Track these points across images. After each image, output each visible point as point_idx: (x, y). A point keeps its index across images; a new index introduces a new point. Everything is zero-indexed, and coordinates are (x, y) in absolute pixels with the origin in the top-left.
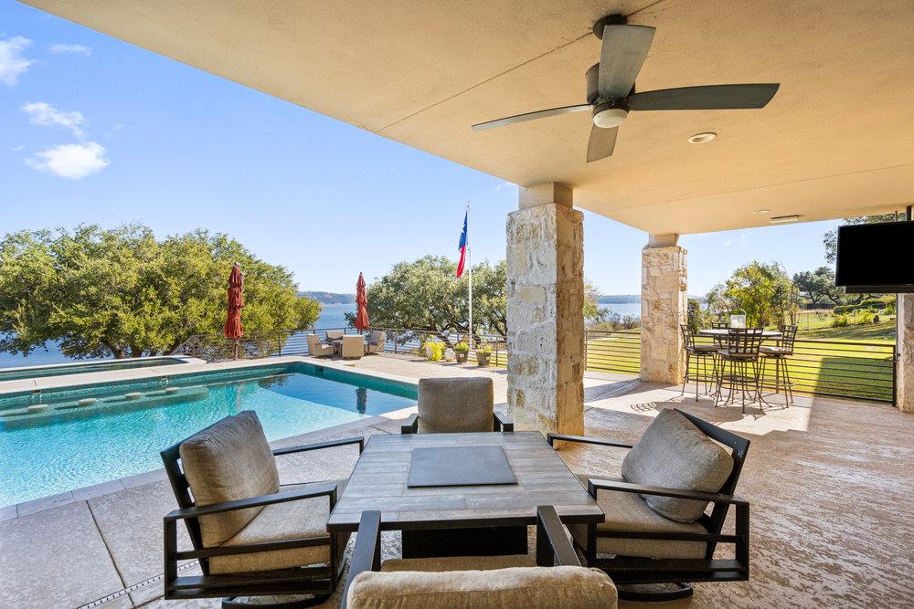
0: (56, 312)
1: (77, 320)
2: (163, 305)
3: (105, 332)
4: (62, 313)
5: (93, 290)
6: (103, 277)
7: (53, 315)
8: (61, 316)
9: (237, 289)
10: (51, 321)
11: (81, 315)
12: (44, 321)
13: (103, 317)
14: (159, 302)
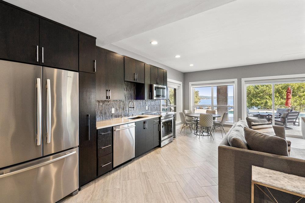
0: (253, 100)
1: (258, 102)
2: (281, 98)
3: (264, 105)
4: (254, 100)
5: (261, 94)
6: (264, 91)
7: (253, 101)
8: (254, 101)
9: (289, 94)
10: (252, 102)
11: (258, 101)
12: (251, 102)
13: (264, 101)
14: (280, 97)
